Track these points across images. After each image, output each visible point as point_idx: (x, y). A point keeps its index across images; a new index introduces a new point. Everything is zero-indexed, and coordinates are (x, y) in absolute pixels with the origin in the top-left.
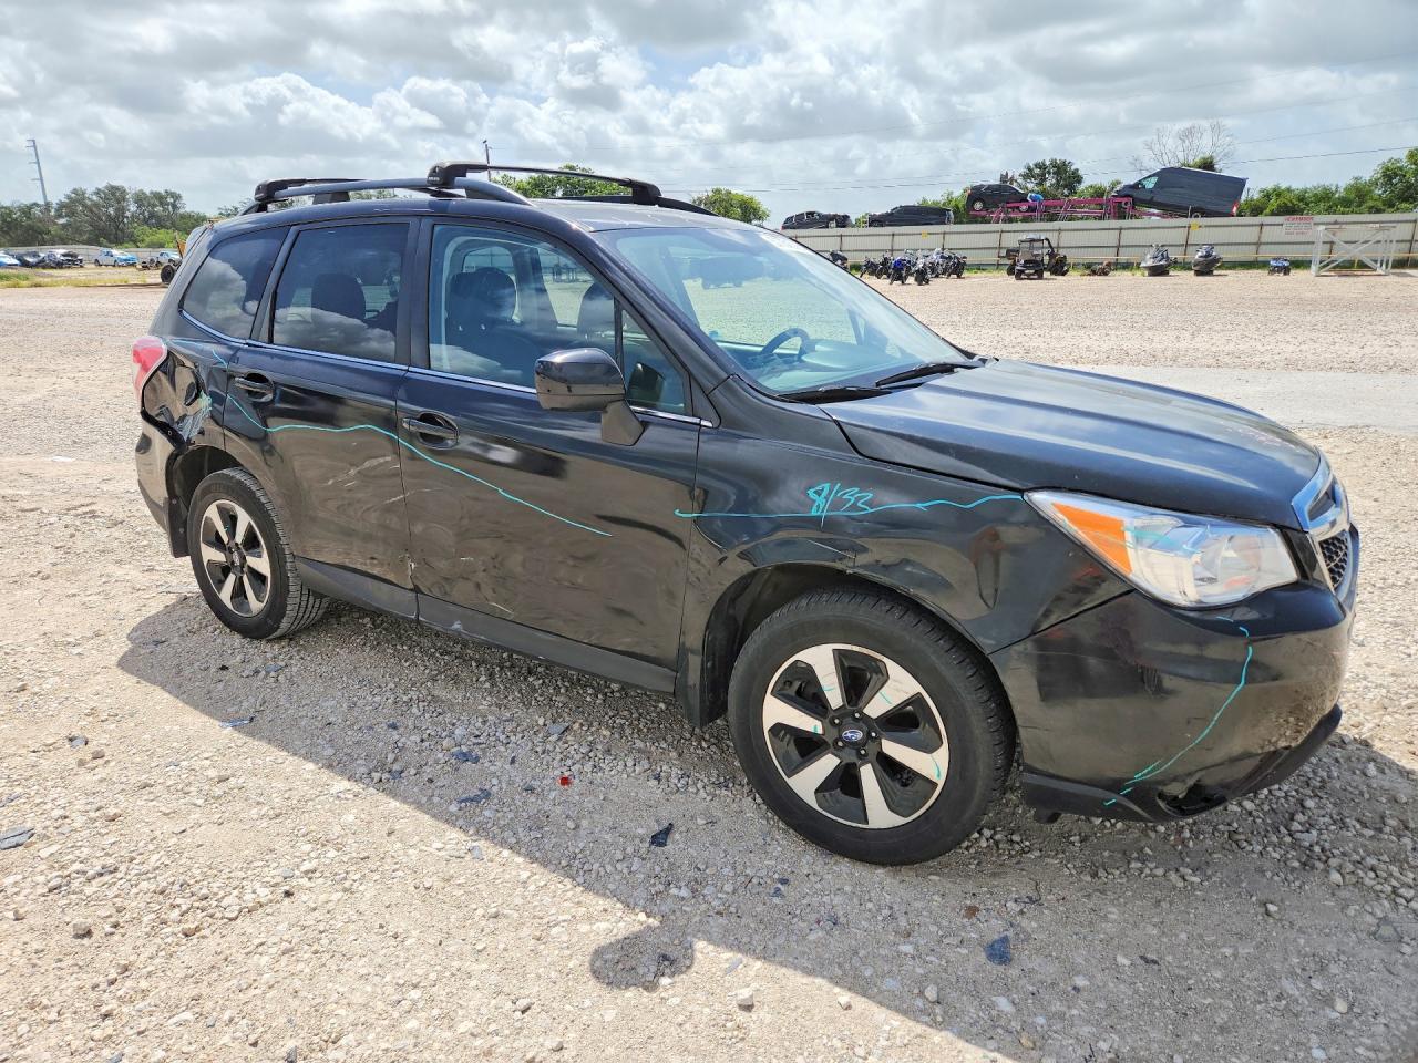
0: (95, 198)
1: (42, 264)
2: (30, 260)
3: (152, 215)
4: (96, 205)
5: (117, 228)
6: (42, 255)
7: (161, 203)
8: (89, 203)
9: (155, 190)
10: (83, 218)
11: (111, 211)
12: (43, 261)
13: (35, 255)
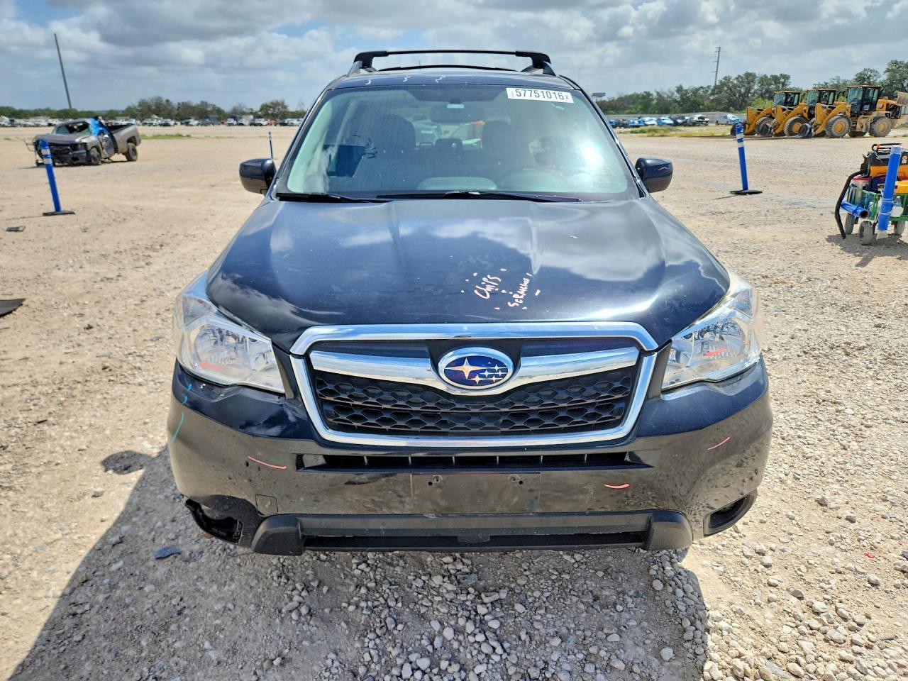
0: (735, 82)
1: (685, 124)
2: (679, 121)
3: (767, 91)
4: (735, 86)
5: (743, 100)
6: (687, 118)
7: (776, 83)
8: (731, 85)
9: (774, 74)
10: (724, 95)
11: (743, 91)
12: (686, 122)
13: (683, 118)
